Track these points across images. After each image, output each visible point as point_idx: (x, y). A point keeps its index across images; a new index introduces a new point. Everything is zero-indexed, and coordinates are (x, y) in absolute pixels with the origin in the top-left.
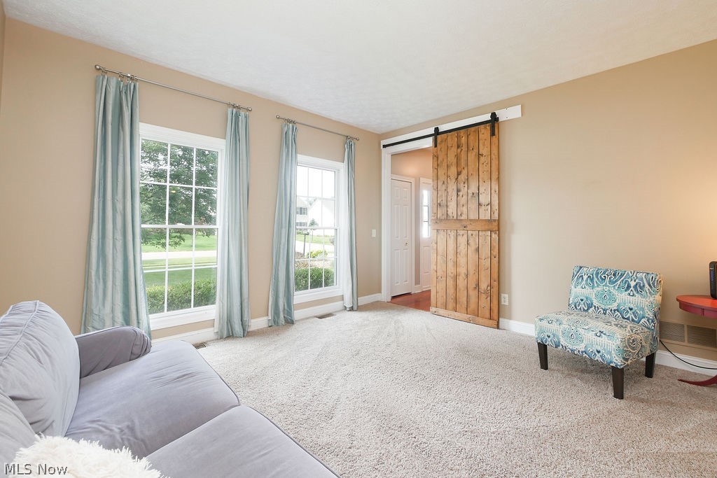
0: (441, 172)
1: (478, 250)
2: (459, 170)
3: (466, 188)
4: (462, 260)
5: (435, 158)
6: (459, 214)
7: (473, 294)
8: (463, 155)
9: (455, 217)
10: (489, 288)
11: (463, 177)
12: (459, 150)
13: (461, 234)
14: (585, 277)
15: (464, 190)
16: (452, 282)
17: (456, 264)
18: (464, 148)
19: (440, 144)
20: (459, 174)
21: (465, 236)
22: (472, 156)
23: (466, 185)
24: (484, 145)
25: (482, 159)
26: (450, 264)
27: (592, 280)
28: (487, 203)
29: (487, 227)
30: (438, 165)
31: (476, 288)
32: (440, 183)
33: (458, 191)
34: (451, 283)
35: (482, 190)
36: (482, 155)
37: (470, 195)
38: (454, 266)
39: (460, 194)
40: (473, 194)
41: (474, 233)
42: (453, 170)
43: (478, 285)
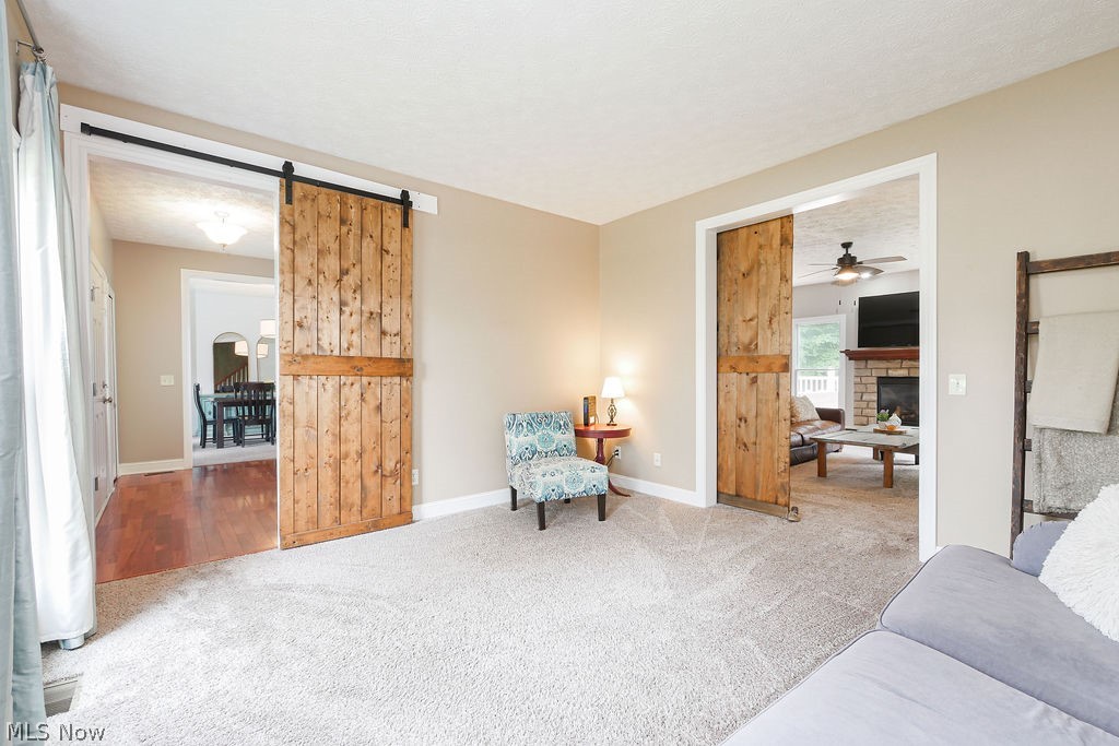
0: (305, 260)
1: (379, 408)
2: (345, 266)
3: (358, 302)
4: (351, 429)
5: (287, 228)
6: (345, 345)
7: (372, 483)
8: (352, 241)
9: (336, 353)
10: (398, 466)
11: (350, 280)
12: (344, 229)
13: (349, 382)
14: (524, 424)
15: (355, 305)
16: (330, 473)
17: (339, 438)
18: (355, 229)
19: (300, 200)
20: (344, 272)
21: (357, 387)
22: (369, 248)
23: (358, 297)
24: (390, 236)
25: (388, 259)
26: (326, 441)
27: (531, 425)
28: (395, 332)
29: (396, 371)
30: (294, 243)
31: (377, 471)
32: (301, 284)
33: (342, 303)
34: (327, 475)
35: (386, 310)
36: (387, 252)
37: (367, 315)
38: (333, 443)
39: (347, 310)
40: (372, 314)
41: (373, 380)
42: (332, 264)
43: (380, 465)
